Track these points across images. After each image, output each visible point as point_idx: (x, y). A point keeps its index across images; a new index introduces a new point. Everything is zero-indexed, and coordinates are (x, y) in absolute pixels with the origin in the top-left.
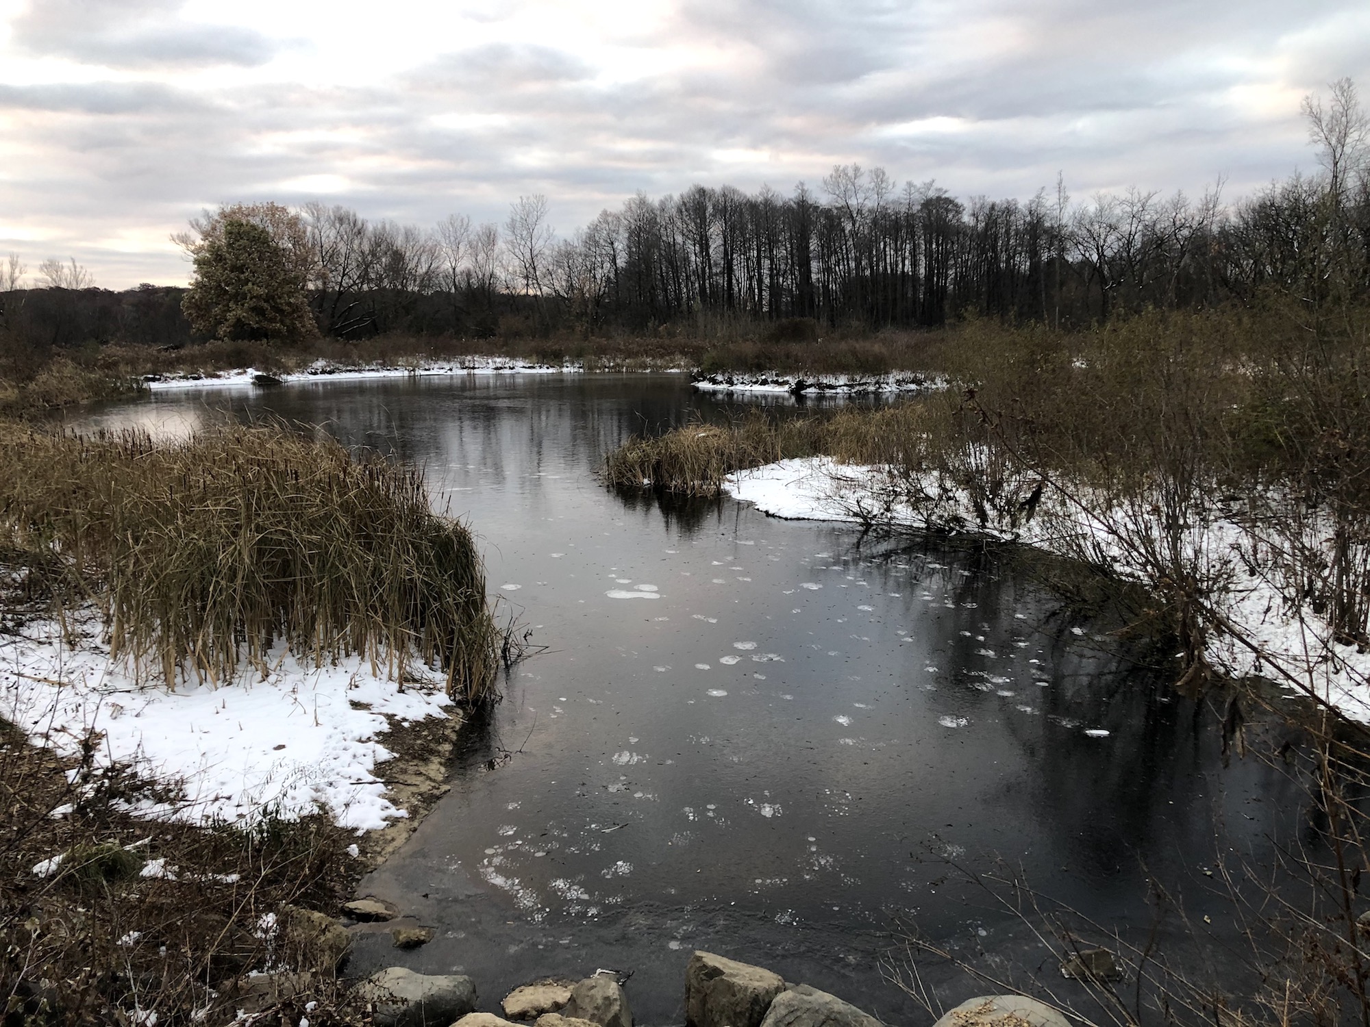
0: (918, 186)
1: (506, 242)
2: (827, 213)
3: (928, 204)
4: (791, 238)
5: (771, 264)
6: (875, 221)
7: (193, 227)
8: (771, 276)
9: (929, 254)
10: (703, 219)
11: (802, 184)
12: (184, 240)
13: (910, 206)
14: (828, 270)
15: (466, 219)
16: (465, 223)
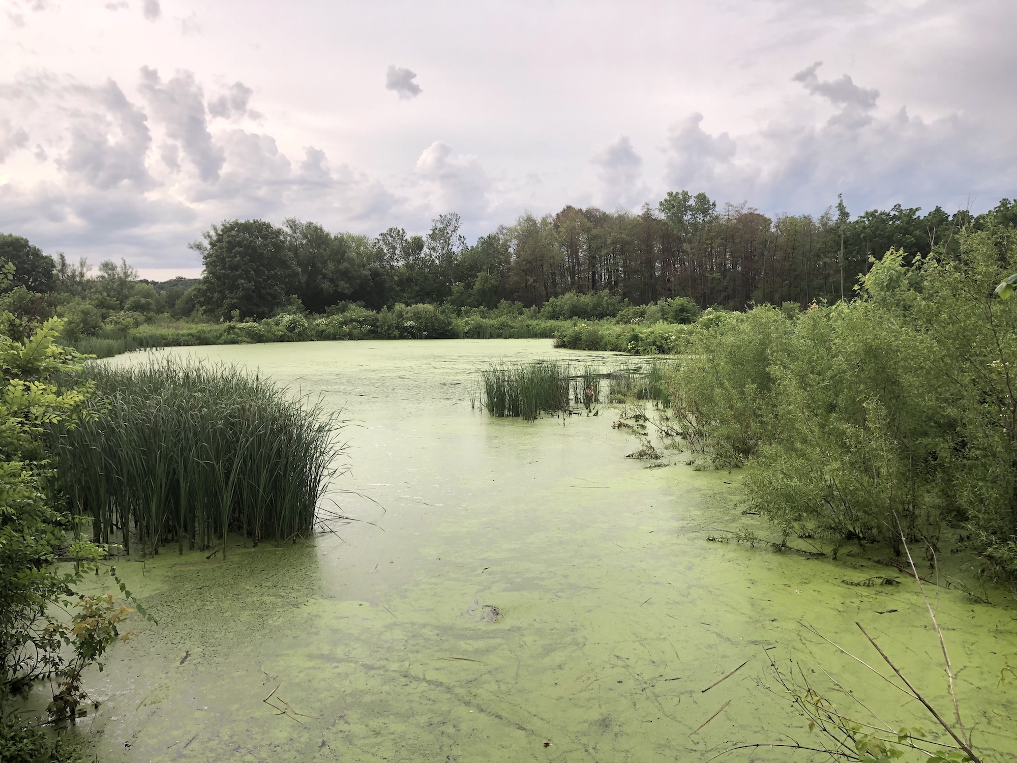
0: (735, 205)
1: (428, 248)
2: (665, 224)
3: (743, 219)
4: (639, 244)
7: (205, 238)
10: (573, 230)
11: (647, 204)
12: (199, 247)
13: (729, 221)
15: (401, 232)
16: (400, 235)
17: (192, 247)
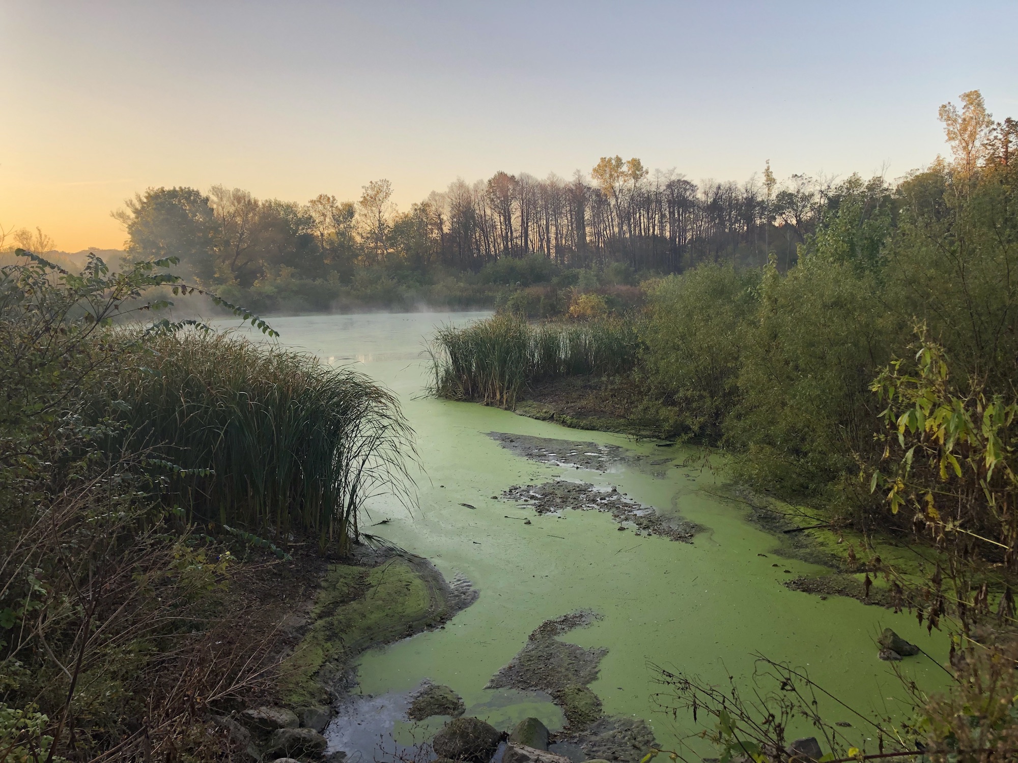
0: (664, 172)
1: (360, 215)
2: (597, 193)
3: (670, 186)
4: (571, 211)
5: (557, 230)
6: (632, 198)
7: (128, 206)
8: (556, 239)
9: (673, 221)
10: (506, 197)
11: (578, 171)
12: (121, 216)
13: (658, 188)
14: (599, 234)
15: (331, 199)
16: (330, 201)
17: (113, 215)
